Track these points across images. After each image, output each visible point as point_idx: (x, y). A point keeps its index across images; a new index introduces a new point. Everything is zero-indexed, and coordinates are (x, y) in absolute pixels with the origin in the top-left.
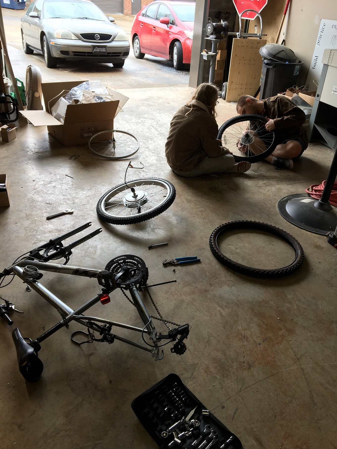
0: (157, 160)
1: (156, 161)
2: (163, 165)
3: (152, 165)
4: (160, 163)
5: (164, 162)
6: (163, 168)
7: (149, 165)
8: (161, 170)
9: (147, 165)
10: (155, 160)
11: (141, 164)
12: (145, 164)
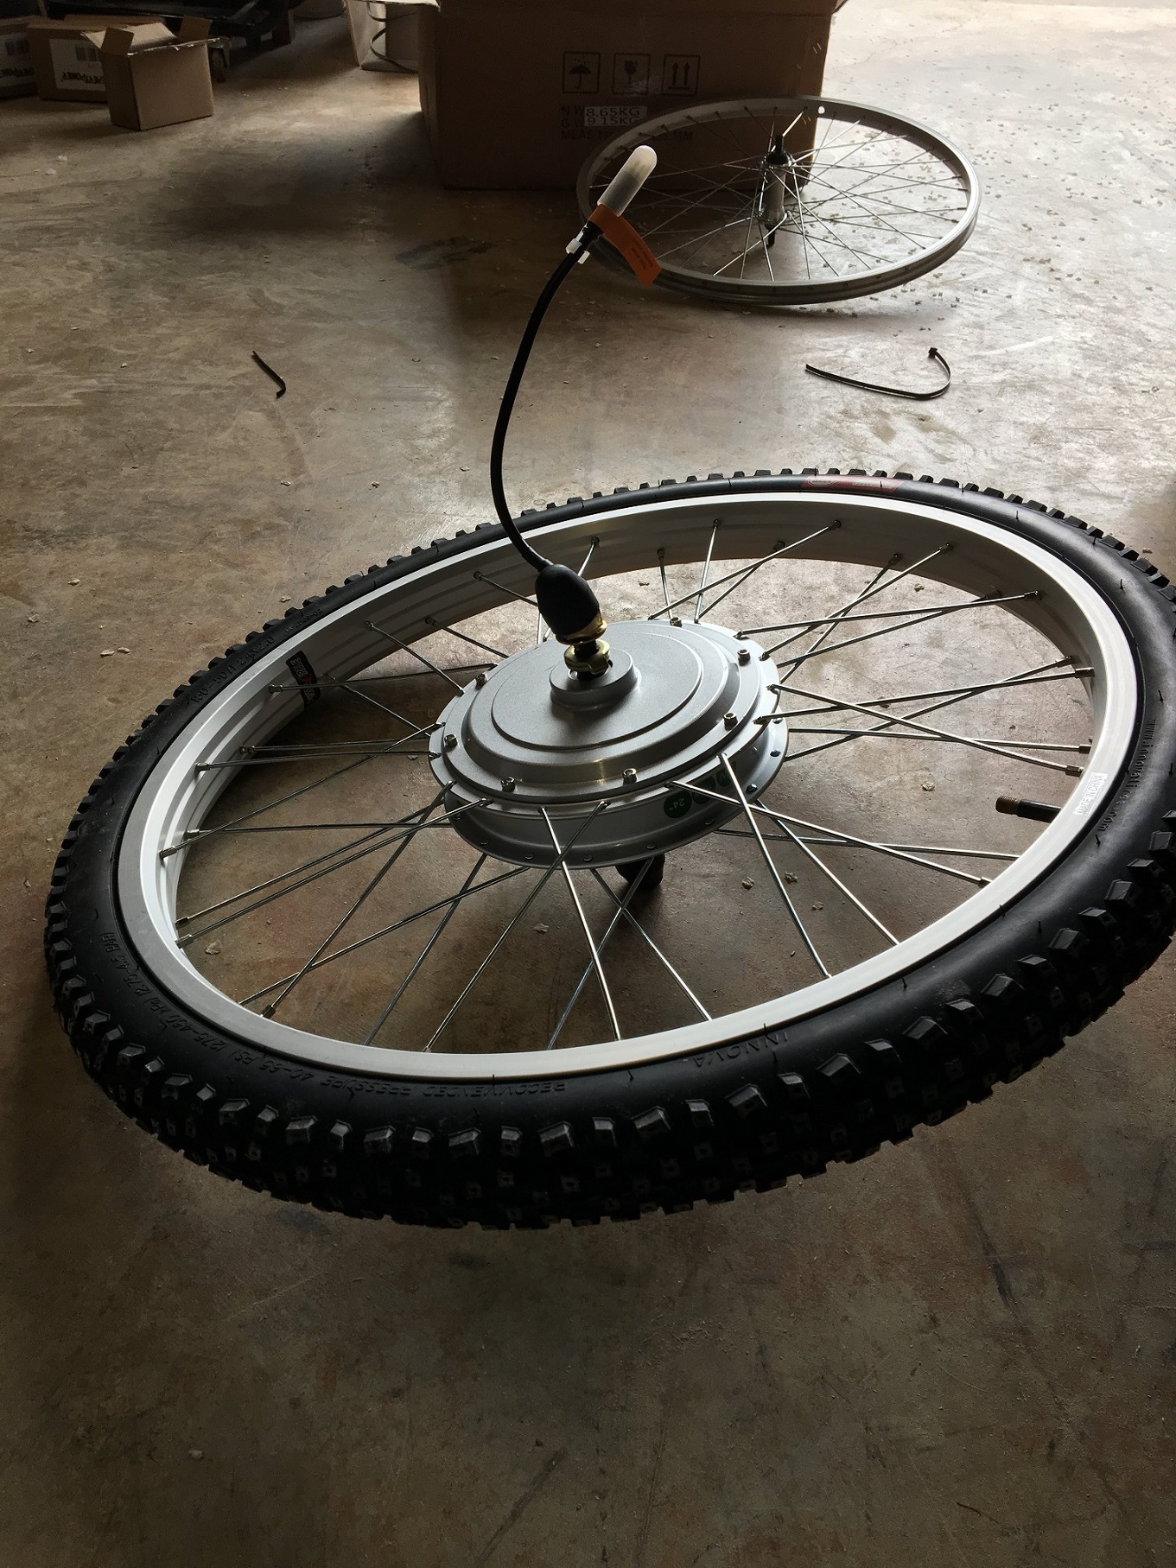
0: (1090, 354)
1: (1078, 357)
2: (1140, 400)
3: (1030, 386)
4: (1114, 379)
5: (1149, 374)
6: (1130, 423)
7: (998, 377)
8: (1101, 437)
9: (982, 376)
10: (1074, 350)
11: (933, 365)
12: (975, 367)
